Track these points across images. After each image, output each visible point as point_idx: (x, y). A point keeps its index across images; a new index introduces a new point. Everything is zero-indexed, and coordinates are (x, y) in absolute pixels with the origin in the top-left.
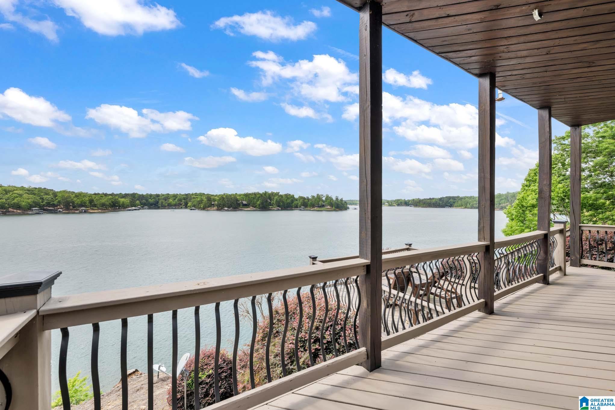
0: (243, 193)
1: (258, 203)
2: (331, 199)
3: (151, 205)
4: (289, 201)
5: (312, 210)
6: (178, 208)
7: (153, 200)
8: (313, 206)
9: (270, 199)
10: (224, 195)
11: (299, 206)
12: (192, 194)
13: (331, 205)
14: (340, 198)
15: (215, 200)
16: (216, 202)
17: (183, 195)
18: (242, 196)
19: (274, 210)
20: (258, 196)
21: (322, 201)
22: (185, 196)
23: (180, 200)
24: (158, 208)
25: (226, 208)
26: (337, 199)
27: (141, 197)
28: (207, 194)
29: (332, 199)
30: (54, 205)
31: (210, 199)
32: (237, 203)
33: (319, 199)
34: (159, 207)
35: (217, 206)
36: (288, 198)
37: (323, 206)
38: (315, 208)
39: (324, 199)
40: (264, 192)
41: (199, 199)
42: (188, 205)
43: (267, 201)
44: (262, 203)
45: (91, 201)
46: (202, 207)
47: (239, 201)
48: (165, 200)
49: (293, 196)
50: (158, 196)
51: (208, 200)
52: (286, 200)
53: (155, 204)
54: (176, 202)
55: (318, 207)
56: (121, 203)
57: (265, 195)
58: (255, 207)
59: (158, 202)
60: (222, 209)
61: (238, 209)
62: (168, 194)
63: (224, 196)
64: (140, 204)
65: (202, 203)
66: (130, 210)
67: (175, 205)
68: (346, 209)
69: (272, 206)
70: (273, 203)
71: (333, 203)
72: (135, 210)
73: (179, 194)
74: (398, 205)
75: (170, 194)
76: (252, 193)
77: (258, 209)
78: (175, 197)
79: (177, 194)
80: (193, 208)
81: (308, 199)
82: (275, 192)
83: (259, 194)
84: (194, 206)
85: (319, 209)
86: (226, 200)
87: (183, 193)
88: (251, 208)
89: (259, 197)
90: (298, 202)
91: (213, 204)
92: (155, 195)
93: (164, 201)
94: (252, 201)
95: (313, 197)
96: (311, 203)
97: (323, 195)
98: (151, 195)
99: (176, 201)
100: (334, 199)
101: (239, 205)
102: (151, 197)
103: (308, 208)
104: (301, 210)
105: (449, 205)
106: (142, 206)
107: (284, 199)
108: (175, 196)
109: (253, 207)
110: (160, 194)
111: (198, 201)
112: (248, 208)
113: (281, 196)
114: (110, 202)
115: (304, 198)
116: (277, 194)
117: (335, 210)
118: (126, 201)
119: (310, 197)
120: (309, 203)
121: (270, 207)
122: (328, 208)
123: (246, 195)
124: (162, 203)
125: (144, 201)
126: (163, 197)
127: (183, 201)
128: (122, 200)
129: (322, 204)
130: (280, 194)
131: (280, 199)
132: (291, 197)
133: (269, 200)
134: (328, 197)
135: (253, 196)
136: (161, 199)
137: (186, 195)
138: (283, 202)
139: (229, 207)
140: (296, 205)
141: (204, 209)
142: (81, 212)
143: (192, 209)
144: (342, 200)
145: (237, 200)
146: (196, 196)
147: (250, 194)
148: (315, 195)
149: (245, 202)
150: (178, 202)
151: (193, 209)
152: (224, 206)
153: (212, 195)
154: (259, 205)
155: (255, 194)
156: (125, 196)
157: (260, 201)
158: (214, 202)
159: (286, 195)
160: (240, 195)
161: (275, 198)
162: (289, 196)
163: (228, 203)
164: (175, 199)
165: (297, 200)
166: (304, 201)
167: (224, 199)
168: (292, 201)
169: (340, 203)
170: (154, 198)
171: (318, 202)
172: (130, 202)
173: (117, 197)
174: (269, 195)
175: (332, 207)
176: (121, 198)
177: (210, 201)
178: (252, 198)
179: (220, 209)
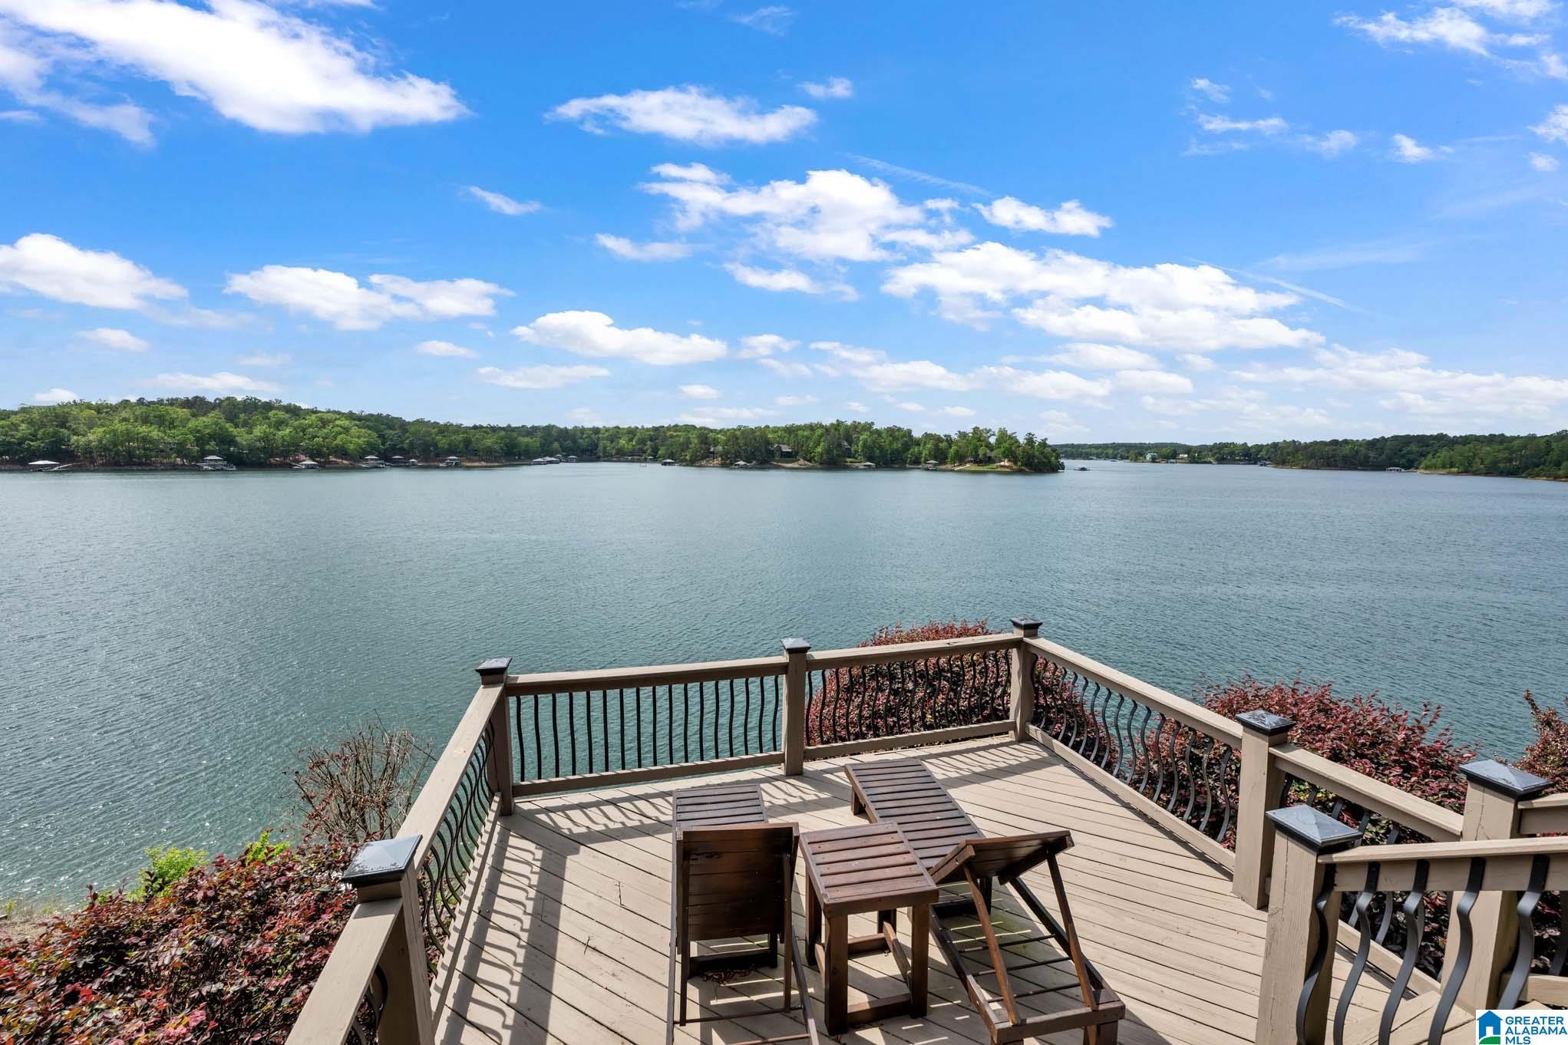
0: (782, 424)
1: (819, 449)
2: (1013, 439)
3: (584, 451)
4: (897, 445)
5: (958, 471)
6: (639, 461)
7: (587, 440)
8: (961, 459)
9: (847, 441)
10: (739, 428)
11: (923, 459)
12: (669, 428)
13: (1014, 458)
14: (1038, 439)
15: (716, 442)
16: (720, 448)
17: (648, 430)
18: (780, 433)
19: (857, 469)
20: (819, 432)
21: (989, 446)
22: (652, 433)
23: (642, 442)
24: (597, 459)
25: (741, 463)
26: (1030, 440)
27: (564, 434)
28: (701, 428)
29: (1017, 441)
30: (402, 451)
31: (707, 438)
32: (767, 450)
33: (980, 440)
34: (599, 457)
35: (721, 456)
36: (895, 439)
37: (989, 460)
38: (968, 465)
39: (992, 440)
40: (835, 422)
41: (681, 440)
42: (659, 452)
43: (840, 445)
44: (828, 451)
45: (467, 442)
46: (687, 457)
47: (772, 444)
48: (612, 442)
49: (909, 432)
50: (596, 431)
51: (702, 443)
52: (891, 443)
53: (591, 451)
54: (633, 446)
55: (975, 462)
56: (523, 448)
57: (836, 429)
58: (810, 461)
59: (596, 446)
60: (731, 464)
61: (768, 466)
62: (618, 427)
63: (738, 433)
64: (560, 450)
65: (688, 448)
66: (539, 463)
67: (632, 454)
68: (1055, 468)
69: (854, 457)
70: (856, 451)
71: (1019, 452)
72: (551, 462)
73: (640, 427)
74: (1222, 460)
75: (621, 427)
76: (805, 426)
77: (817, 465)
78: (631, 435)
79: (637, 428)
80: (669, 461)
81: (949, 440)
82: (863, 422)
83: (821, 426)
84: (672, 456)
85: (975, 468)
86: (741, 441)
87: (648, 425)
88: (802, 461)
89: (821, 436)
90: (921, 448)
91: (713, 453)
92: (590, 429)
93: (608, 443)
94: (802, 446)
95: (963, 435)
96: (957, 452)
97: (990, 430)
98: (582, 430)
99: (634, 442)
100: (1022, 440)
101: (772, 454)
102: (583, 434)
103: (949, 466)
104: (928, 470)
105: (1403, 461)
106: (564, 454)
107: (885, 441)
108: (632, 432)
109: (805, 459)
110: (601, 427)
111: (681, 444)
112: (793, 461)
113: (878, 432)
114: (503, 446)
115: (938, 439)
116: (868, 427)
117: (1020, 472)
118: (534, 442)
119: (954, 437)
120: (952, 450)
121: (849, 460)
122: (1002, 466)
123: (791, 430)
124: (605, 448)
125: (569, 443)
126: (607, 434)
127: (649, 442)
128: (525, 441)
129: (985, 454)
130: (875, 427)
131: (874, 442)
132: (904, 436)
133: (846, 444)
134: (1003, 436)
135: (806, 433)
136: (603, 439)
137: (656, 429)
138: (881, 449)
139: (748, 460)
140: (916, 458)
141: (692, 463)
142: (449, 467)
143: (665, 464)
144: (1044, 444)
145: (768, 443)
146: (676, 431)
147: (799, 428)
148: (969, 430)
149: (786, 449)
150: (638, 447)
151: (669, 464)
152: (738, 456)
153: (711, 431)
154: (822, 454)
155: (811, 428)
156: (532, 431)
157: (822, 444)
158: (715, 446)
159: (893, 432)
160: (775, 430)
161: (861, 437)
162: (897, 433)
163: (746, 451)
164: (631, 440)
165: (917, 443)
166: (937, 446)
167: (737, 439)
168: (906, 447)
169: (1037, 453)
170: (589, 437)
171: (976, 449)
172: (542, 445)
173: (515, 434)
174: (847, 428)
175: (1015, 463)
176: (524, 436)
177: (706, 444)
178: (803, 436)
179: (728, 461)
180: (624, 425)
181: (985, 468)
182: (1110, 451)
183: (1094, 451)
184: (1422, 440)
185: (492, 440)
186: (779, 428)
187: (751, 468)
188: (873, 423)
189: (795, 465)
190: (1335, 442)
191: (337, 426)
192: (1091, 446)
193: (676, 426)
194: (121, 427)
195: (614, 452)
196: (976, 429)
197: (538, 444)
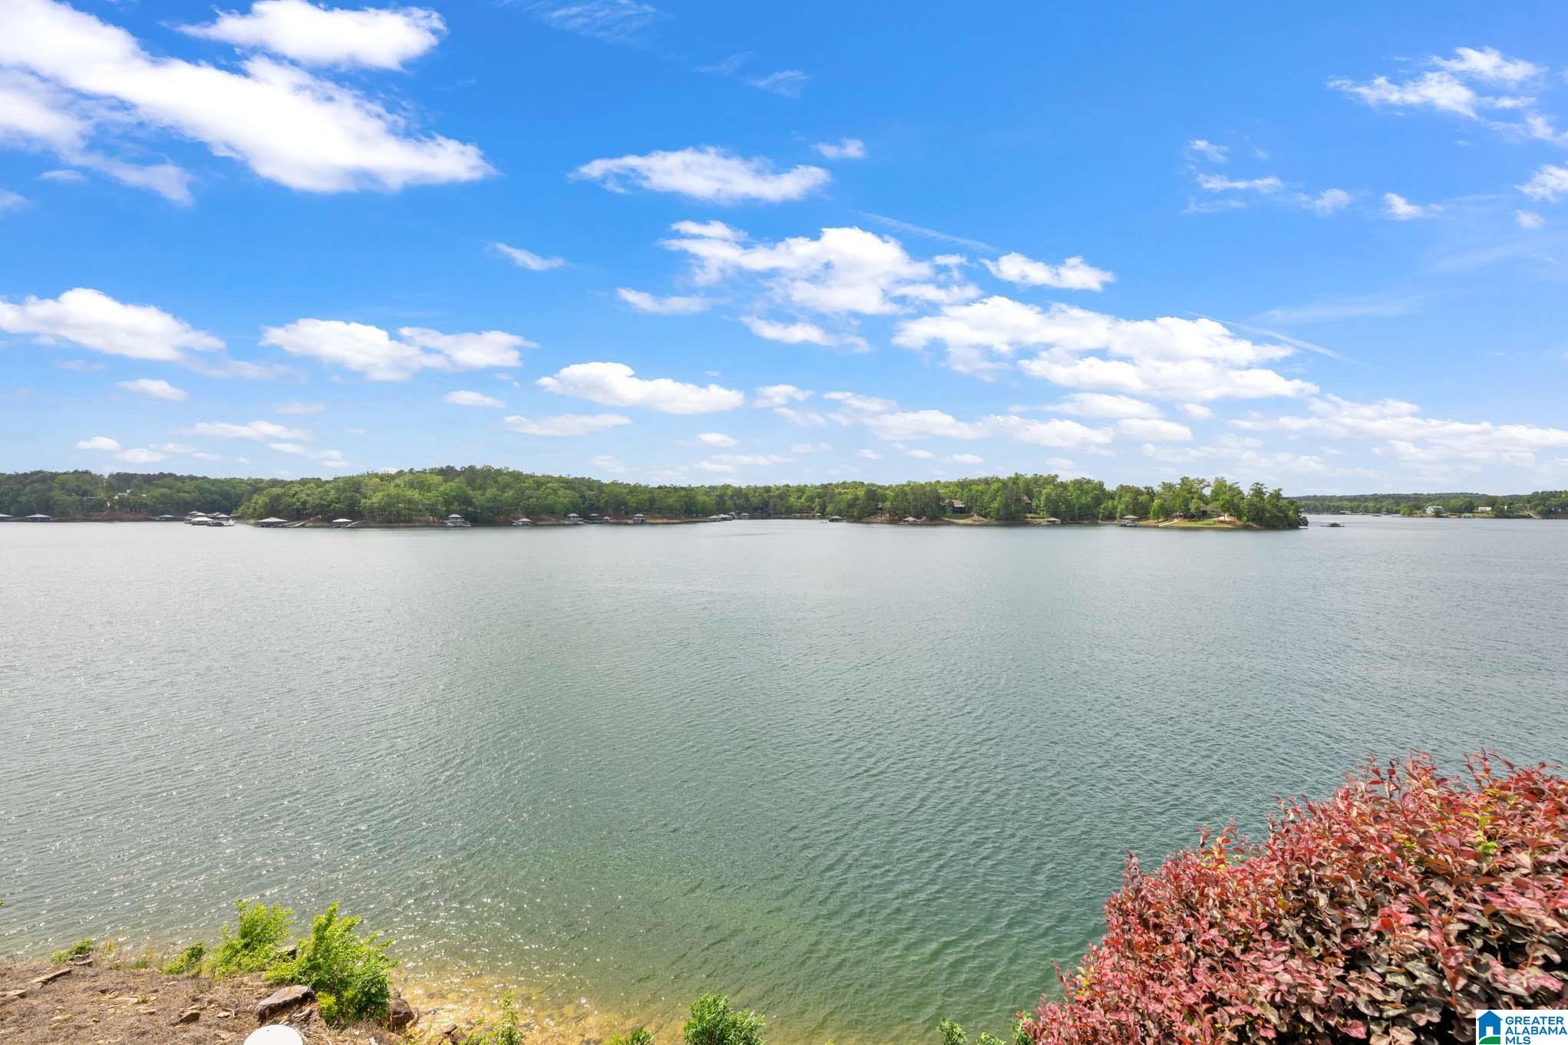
0: (954, 479)
1: (995, 505)
2: (1235, 491)
3: (756, 509)
4: (1086, 499)
5: (1162, 528)
6: (807, 518)
7: (758, 498)
8: (1166, 513)
9: (1027, 495)
10: (909, 484)
11: (1118, 515)
12: (837, 486)
13: (1237, 512)
14: (1269, 490)
15: (884, 499)
16: (888, 504)
17: (817, 487)
18: (951, 489)
19: (1039, 525)
20: (995, 486)
21: (1202, 498)
22: (820, 491)
23: (811, 499)
24: (769, 517)
25: (911, 519)
26: (1258, 492)
27: (738, 493)
28: (869, 485)
29: (1240, 492)
30: (598, 509)
31: (875, 495)
32: (938, 505)
33: (1190, 492)
34: (770, 514)
35: (889, 512)
36: (1084, 492)
37: (1204, 515)
38: (1176, 521)
39: (1207, 492)
40: (1013, 476)
41: (849, 497)
42: (827, 510)
43: (1019, 500)
44: (1006, 506)
45: (652, 501)
46: (855, 514)
47: (943, 500)
48: (782, 499)
49: (1101, 484)
50: (768, 489)
51: (869, 499)
52: (1078, 497)
53: (762, 509)
54: (802, 503)
55: (1185, 517)
56: (701, 506)
57: (1014, 483)
58: (985, 517)
59: (768, 504)
60: (900, 520)
61: (940, 522)
62: (788, 486)
63: (907, 489)
64: (733, 507)
65: (855, 504)
66: (715, 520)
67: (801, 511)
68: (1294, 524)
69: (1036, 513)
70: (1038, 507)
71: (1243, 505)
72: (724, 519)
73: (809, 485)
75: (791, 485)
76: (979, 480)
77: (993, 521)
78: (800, 493)
79: (806, 486)
80: (836, 517)
81: (1151, 494)
82: (1045, 475)
83: (998, 480)
84: (839, 513)
85: (1185, 523)
86: (911, 497)
87: (818, 484)
88: (976, 517)
89: (998, 490)
90: (1115, 502)
91: (881, 509)
92: (762, 488)
93: (778, 501)
94: (976, 500)
95: (1168, 487)
96: (1161, 507)
97: (1203, 480)
98: (755, 489)
99: (803, 500)
100: (1247, 491)
101: (943, 509)
102: (755, 492)
103: (1152, 522)
104: (1125, 526)
106: (738, 511)
107: (1072, 495)
108: (801, 490)
109: (979, 515)
110: (772, 485)
111: (848, 501)
112: (967, 517)
113: (1064, 486)
115: (1137, 492)
116: (1051, 480)
117: (1246, 528)
118: (710, 501)
119: (1157, 489)
120: (1157, 502)
121: (1029, 515)
122: (1222, 522)
123: (963, 485)
124: (775, 505)
125: (742, 501)
126: (777, 492)
127: (817, 500)
128: (703, 500)
129: (1198, 508)
130: (1059, 480)
131: (1059, 496)
132: (1095, 489)
133: (1026, 498)
134: (1221, 487)
135: (980, 488)
136: (774, 497)
137: (824, 487)
138: (1067, 502)
139: (918, 517)
140: (1110, 513)
141: (859, 519)
142: (635, 524)
143: (832, 520)
144: (1277, 495)
145: (939, 498)
146: (843, 489)
147: (973, 482)
148: (1176, 481)
149: (958, 504)
150: (806, 504)
151: (837, 520)
152: (908, 512)
153: (880, 487)
154: (998, 510)
155: (987, 482)
156: (709, 491)
157: (998, 498)
158: (884, 501)
159: (1079, 484)
160: (947, 485)
161: (1044, 491)
162: (1085, 486)
163: (915, 507)
164: (800, 498)
165: (1111, 496)
166: (1135, 499)
167: (906, 494)
168: (1098, 501)
169: (1268, 507)
170: (760, 495)
171: (1186, 503)
172: (718, 504)
173: (694, 494)
174: (1027, 483)
175: (1239, 518)
176: (702, 495)
177: (874, 500)
178: (977, 491)
179: (896, 518)
180: (794, 484)
181: (1199, 524)
182: (1371, 504)
183: (1346, 504)
185: (674, 499)
186: (951, 483)
187: (921, 525)
188: (1057, 476)
189: (968, 521)
191: (549, 488)
192: (1341, 498)
193: (844, 483)
194: (393, 491)
195: (784, 509)
196: (1184, 480)
197: (714, 502)
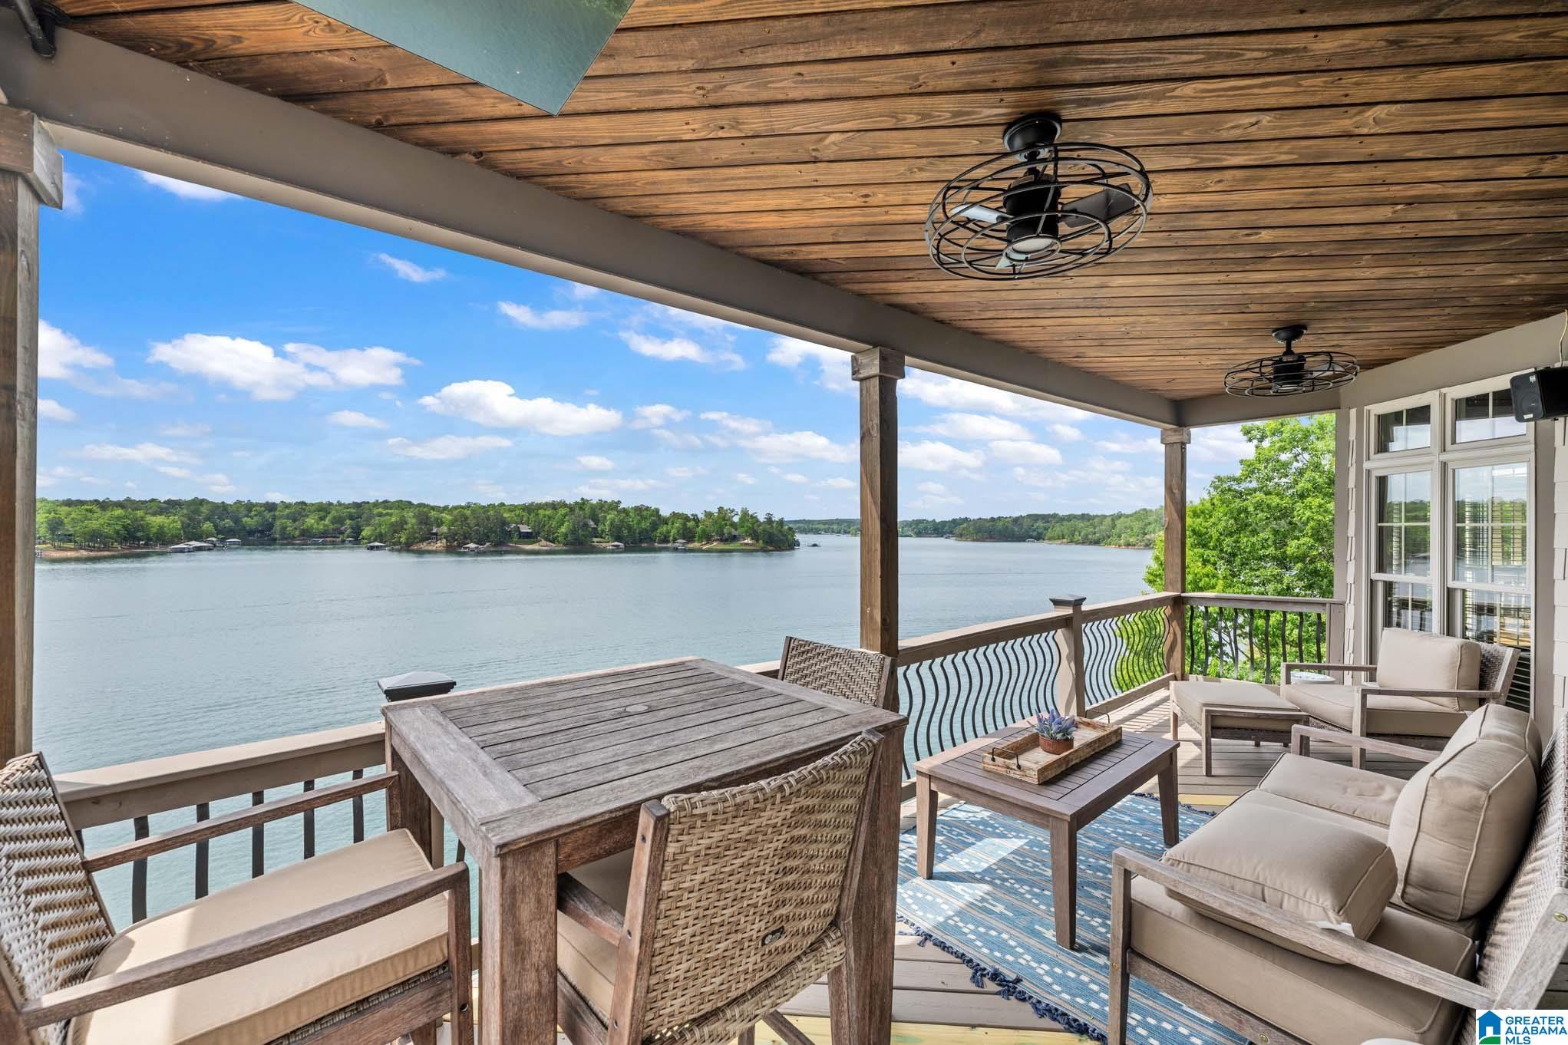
0: (520, 504)
1: (563, 529)
2: (755, 519)
3: (251, 533)
4: (645, 525)
5: (706, 550)
7: (255, 518)
8: (708, 539)
9: (593, 519)
10: (468, 506)
11: (671, 540)
12: (376, 504)
13: (755, 536)
14: (776, 518)
15: (439, 522)
16: (444, 529)
17: (348, 506)
18: (517, 512)
20: (562, 511)
21: (734, 525)
22: (353, 510)
23: (339, 520)
24: (272, 543)
25: (472, 546)
26: (769, 520)
27: (221, 510)
28: (420, 505)
29: (758, 521)
31: (428, 518)
32: (504, 531)
33: (725, 519)
34: (275, 539)
35: (446, 538)
36: (644, 518)
37: (734, 538)
38: (715, 544)
39: (736, 519)
40: (579, 500)
41: (393, 519)
42: (364, 533)
43: (586, 525)
44: (573, 531)
46: (401, 541)
47: (508, 524)
48: (294, 521)
49: (657, 511)
50: (271, 507)
51: (421, 523)
52: (639, 523)
53: (262, 532)
54: (325, 525)
55: (721, 540)
56: (154, 530)
57: (581, 508)
58: (553, 542)
59: (270, 526)
60: (459, 548)
61: (504, 549)
62: (303, 503)
63: (468, 513)
64: (214, 531)
65: (403, 529)
67: (324, 534)
68: (793, 545)
69: (601, 539)
70: (603, 531)
71: (761, 530)
72: (200, 549)
73: (335, 502)
75: (308, 501)
77: (560, 547)
78: (322, 514)
79: (330, 504)
80: (377, 544)
81: (696, 519)
82: (609, 501)
83: (564, 505)
84: (380, 537)
85: (722, 546)
86: (472, 522)
88: (543, 542)
89: (565, 516)
90: (669, 527)
91: (436, 534)
93: (289, 523)
94: (544, 525)
95: (709, 515)
96: (704, 531)
97: (733, 511)
98: (250, 506)
99: (327, 522)
100: (762, 519)
101: (509, 534)
102: (250, 511)
103: (697, 546)
104: (676, 550)
105: (1035, 534)
106: (220, 536)
107: (633, 520)
108: (323, 509)
109: (547, 539)
110: (278, 502)
111: (392, 525)
112: (534, 543)
113: (625, 511)
114: (118, 527)
115: (686, 518)
116: (615, 505)
117: (762, 550)
118: (171, 523)
119: (701, 516)
120: (699, 530)
121: (595, 540)
122: (746, 545)
123: (531, 509)
124: (284, 528)
125: (228, 523)
126: (287, 511)
127: (348, 522)
128: (157, 520)
129: (730, 533)
130: (622, 506)
131: (622, 521)
132: (652, 514)
133: (592, 523)
134: (745, 516)
135: (547, 513)
136: (281, 517)
137: (360, 507)
138: (629, 528)
139: (480, 544)
140: (666, 538)
141: (407, 548)
143: (372, 548)
144: (780, 522)
145: (504, 523)
146: (386, 508)
147: (540, 506)
148: (714, 510)
149: (524, 529)
150: (331, 527)
151: (378, 548)
152: (467, 538)
153: (433, 508)
154: (566, 535)
155: (553, 507)
156: (171, 506)
157: (566, 524)
158: (439, 526)
159: (639, 510)
160: (512, 508)
161: (609, 516)
162: (645, 513)
163: (478, 532)
164: (322, 519)
165: (665, 521)
166: (685, 525)
167: (466, 518)
168: (655, 526)
169: (775, 532)
170: (259, 514)
171: (721, 528)
172: (184, 527)
173: (140, 513)
174: (593, 508)
175: (758, 542)
176: (154, 514)
177: (426, 524)
178: (544, 516)
179: (455, 546)
180: (311, 499)
181: (732, 546)
182: (835, 527)
183: (821, 526)
184: (1045, 518)
185: (101, 521)
186: (516, 506)
187: (484, 553)
188: (619, 502)
189: (535, 547)
190: (993, 519)
192: (819, 522)
193: (386, 502)
195: (297, 533)
196: (721, 509)
197: (179, 525)
